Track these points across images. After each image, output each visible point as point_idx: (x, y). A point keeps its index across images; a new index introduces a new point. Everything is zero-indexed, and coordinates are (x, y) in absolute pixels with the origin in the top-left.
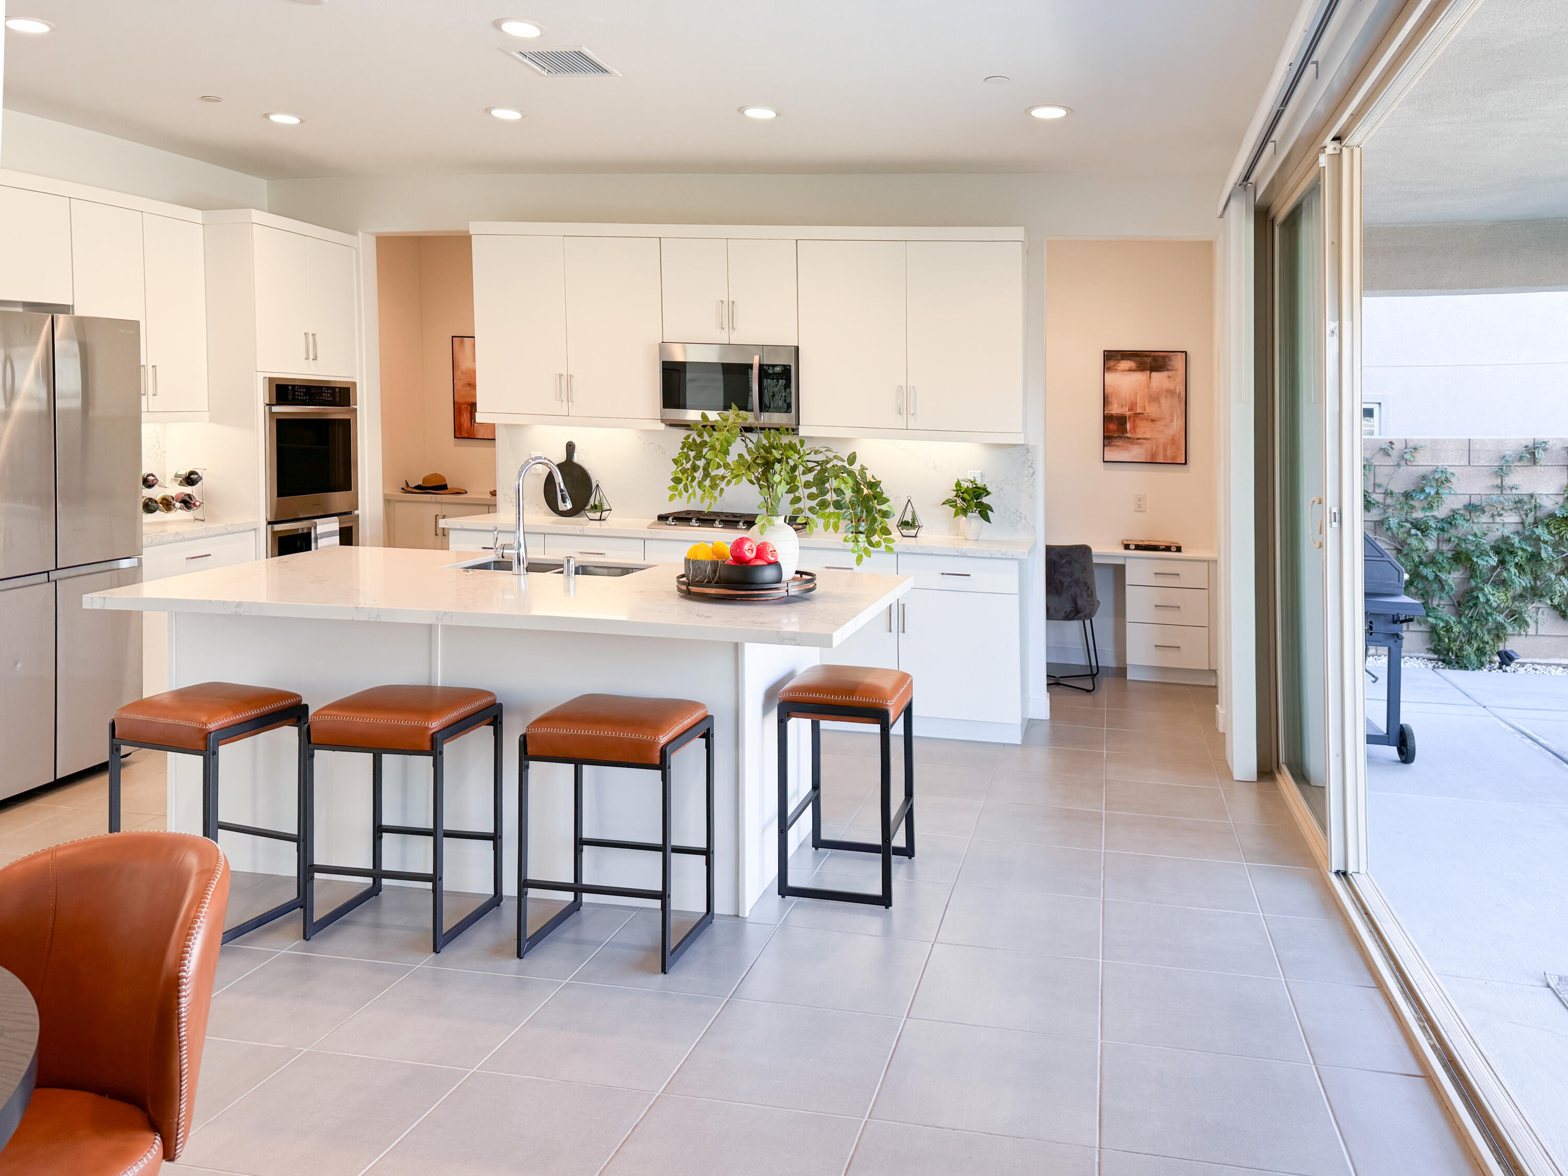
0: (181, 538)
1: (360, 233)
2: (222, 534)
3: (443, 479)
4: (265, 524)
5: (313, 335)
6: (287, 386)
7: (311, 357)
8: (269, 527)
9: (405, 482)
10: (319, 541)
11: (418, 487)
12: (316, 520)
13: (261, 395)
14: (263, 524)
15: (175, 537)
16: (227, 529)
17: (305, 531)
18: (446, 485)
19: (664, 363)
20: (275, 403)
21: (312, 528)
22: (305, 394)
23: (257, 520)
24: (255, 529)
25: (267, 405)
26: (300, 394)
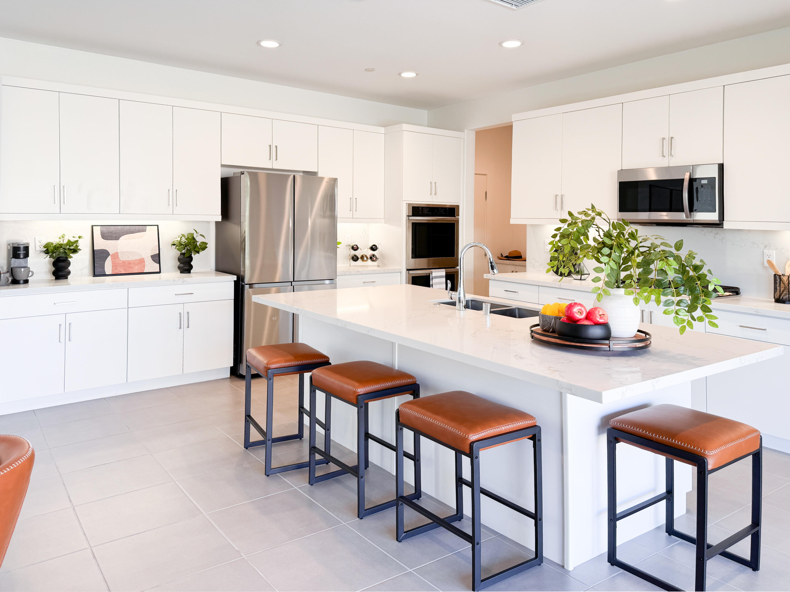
0: (360, 273)
1: (466, 131)
2: (382, 273)
3: (520, 253)
4: (406, 270)
5: (435, 183)
6: (419, 207)
7: (433, 193)
8: (407, 271)
9: (501, 254)
10: (433, 279)
11: (506, 257)
12: (432, 270)
13: (404, 211)
14: (404, 271)
15: (357, 272)
16: (384, 271)
17: (428, 275)
18: (522, 256)
19: (620, 182)
20: (411, 215)
21: (431, 274)
22: (429, 211)
23: (402, 268)
24: (400, 272)
25: (408, 216)
26: (426, 212)
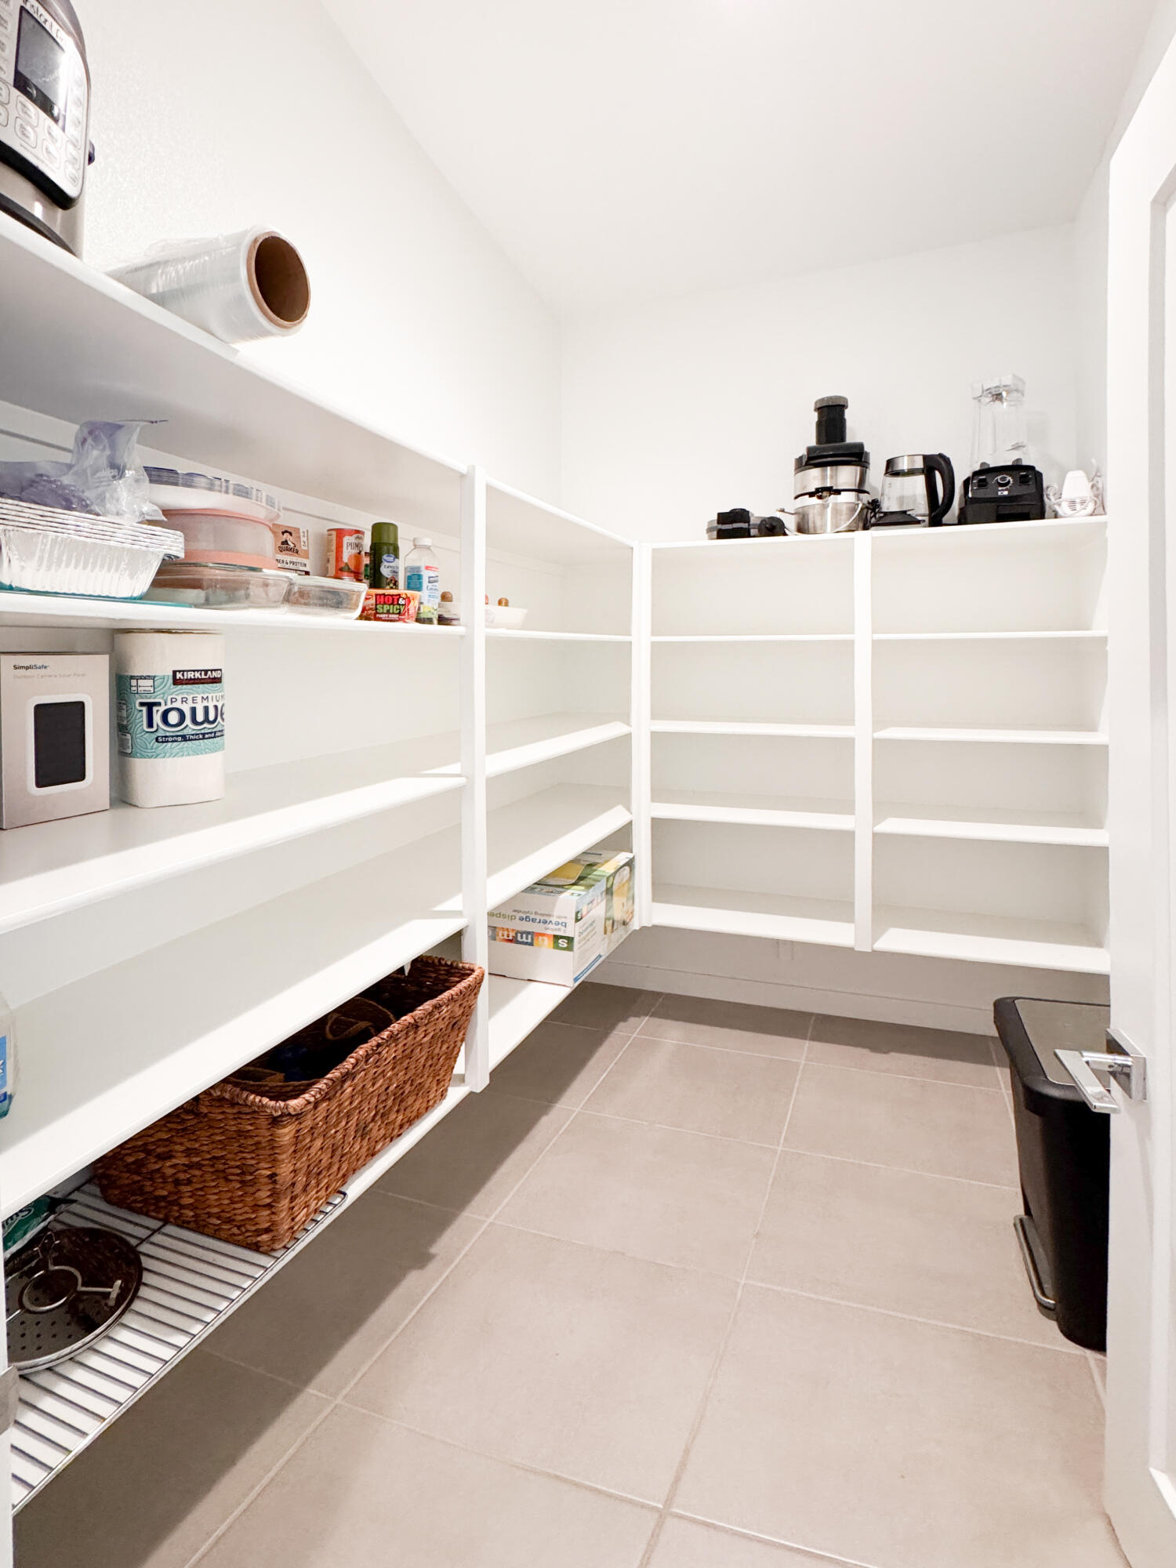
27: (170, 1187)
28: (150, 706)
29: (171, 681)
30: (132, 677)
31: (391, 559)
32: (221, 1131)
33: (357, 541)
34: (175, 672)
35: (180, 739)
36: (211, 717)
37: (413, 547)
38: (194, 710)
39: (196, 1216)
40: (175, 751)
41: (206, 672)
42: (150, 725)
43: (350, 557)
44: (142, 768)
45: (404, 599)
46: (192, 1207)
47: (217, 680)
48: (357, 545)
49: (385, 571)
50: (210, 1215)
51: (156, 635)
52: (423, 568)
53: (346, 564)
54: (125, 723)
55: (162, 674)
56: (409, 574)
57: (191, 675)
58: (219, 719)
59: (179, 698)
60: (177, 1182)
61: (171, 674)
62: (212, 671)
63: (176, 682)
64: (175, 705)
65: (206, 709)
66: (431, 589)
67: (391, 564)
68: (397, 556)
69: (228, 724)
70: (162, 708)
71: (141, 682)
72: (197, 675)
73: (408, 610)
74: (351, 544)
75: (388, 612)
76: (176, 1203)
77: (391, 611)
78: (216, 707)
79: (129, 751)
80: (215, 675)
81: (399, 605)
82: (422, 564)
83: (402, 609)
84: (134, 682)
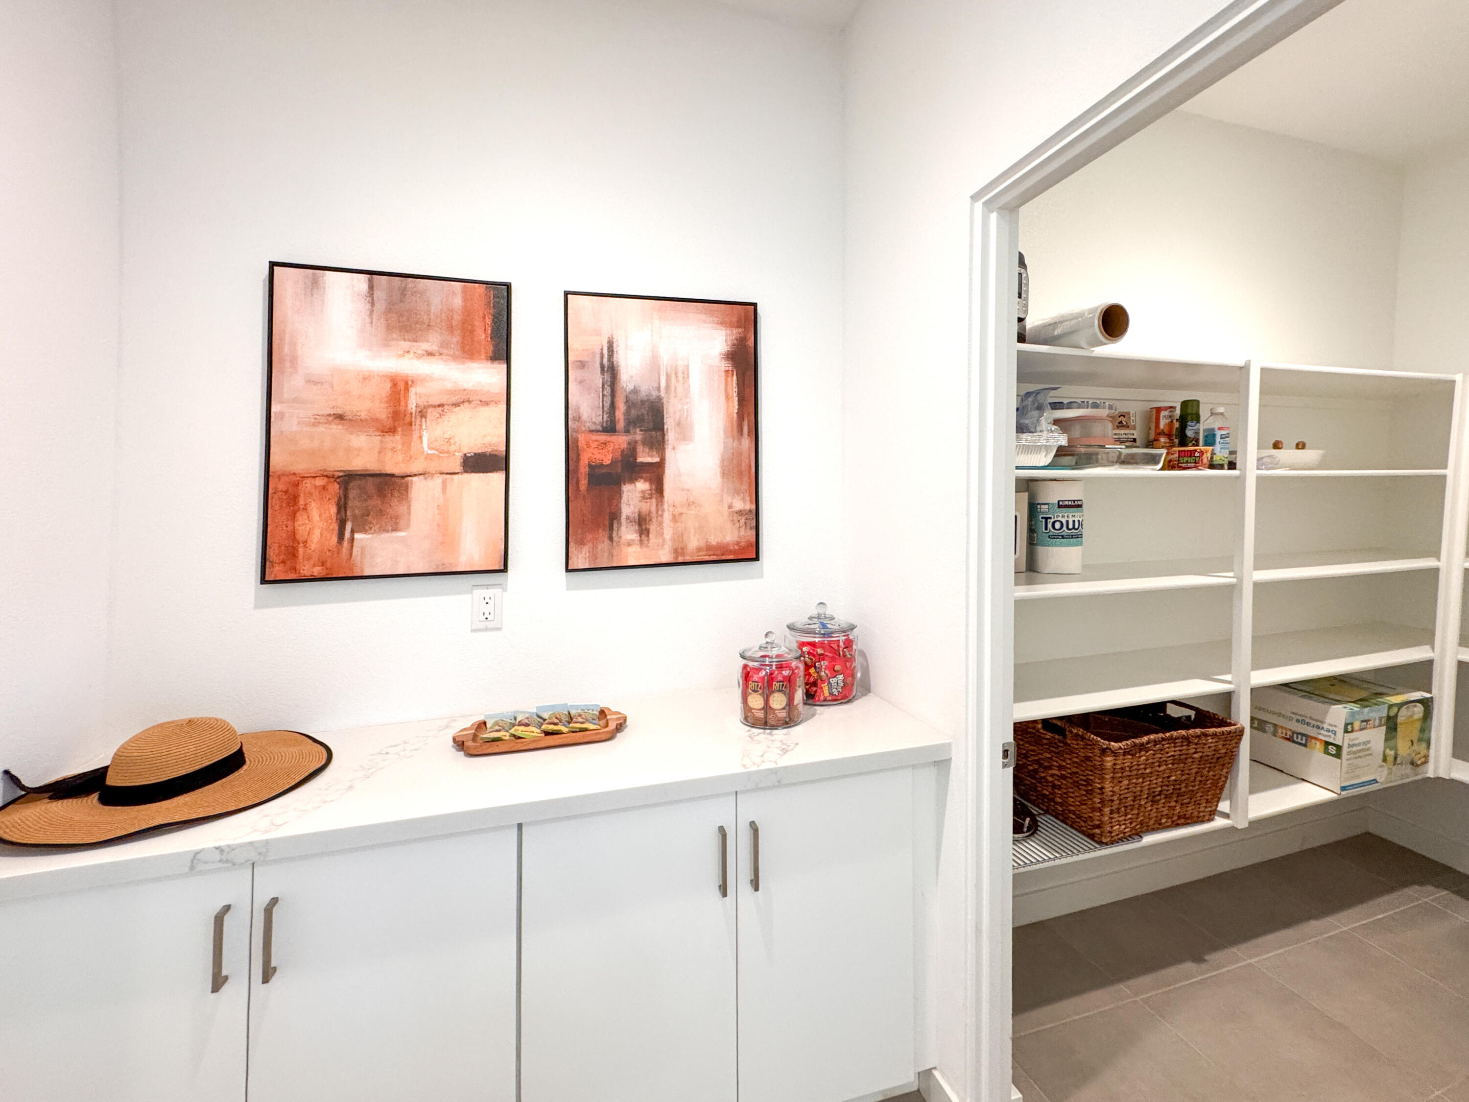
27: (1050, 789)
28: (1046, 519)
29: (1057, 506)
30: (1039, 504)
31: (1193, 424)
32: (1076, 755)
33: (1170, 414)
34: (1059, 501)
35: (1060, 537)
36: (1076, 527)
37: (1210, 414)
38: (1067, 522)
39: (1063, 811)
40: (1058, 543)
41: (1074, 501)
42: (1046, 529)
43: (1165, 425)
44: (1041, 551)
45: (1199, 452)
46: (1061, 804)
47: (1080, 506)
48: (1170, 417)
49: (1189, 433)
50: (1070, 811)
51: (1050, 482)
52: (1216, 429)
53: (1162, 430)
54: (1034, 527)
55: (1053, 502)
56: (1206, 434)
57: (1067, 503)
58: (1080, 528)
59: (1061, 515)
60: (1054, 786)
61: (1057, 502)
62: (1077, 501)
63: (1060, 506)
64: (1059, 519)
65: (1074, 521)
66: (1222, 443)
67: (1194, 428)
68: (1198, 421)
69: (1085, 531)
70: (1052, 520)
71: (1042, 506)
72: (1070, 503)
73: (1202, 460)
74: (1165, 416)
75: (1187, 462)
76: (1053, 800)
77: (1189, 461)
78: (1079, 521)
79: (1035, 542)
80: (1079, 503)
81: (1195, 457)
82: (1216, 426)
83: (1197, 459)
84: (1039, 506)
